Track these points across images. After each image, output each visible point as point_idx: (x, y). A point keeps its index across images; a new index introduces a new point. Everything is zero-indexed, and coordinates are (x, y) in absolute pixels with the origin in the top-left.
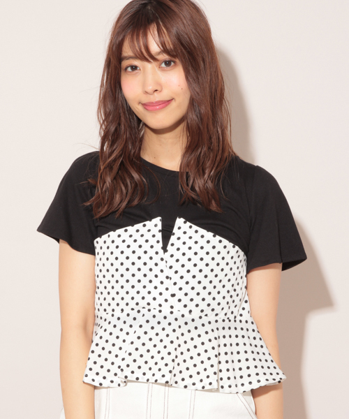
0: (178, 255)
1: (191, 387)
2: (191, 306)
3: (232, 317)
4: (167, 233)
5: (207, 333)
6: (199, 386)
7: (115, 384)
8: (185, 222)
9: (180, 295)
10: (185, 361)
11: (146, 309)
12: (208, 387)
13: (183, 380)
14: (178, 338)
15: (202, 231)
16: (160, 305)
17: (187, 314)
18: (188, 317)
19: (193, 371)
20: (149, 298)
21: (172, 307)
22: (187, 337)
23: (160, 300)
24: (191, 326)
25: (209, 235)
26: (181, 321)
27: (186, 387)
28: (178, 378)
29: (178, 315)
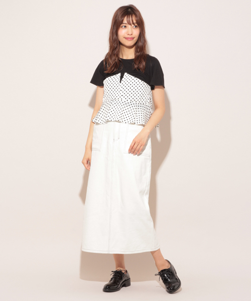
0: (124, 83)
1: (127, 123)
2: (128, 99)
3: (142, 103)
4: (122, 77)
5: (132, 107)
6: (129, 122)
8: (127, 74)
9: (124, 95)
11: (115, 100)
12: (132, 122)
13: (125, 120)
15: (131, 76)
16: (118, 99)
17: (126, 101)
19: (128, 118)
20: (115, 97)
21: (122, 99)
22: (126, 108)
23: (118, 97)
24: (128, 105)
25: (133, 77)
26: (124, 103)
28: (123, 120)
29: (123, 101)
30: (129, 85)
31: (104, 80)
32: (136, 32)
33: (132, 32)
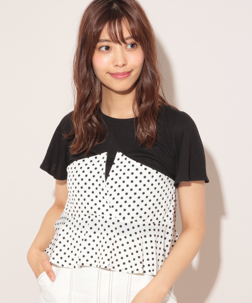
0: (116, 178)
1: (124, 271)
2: (124, 214)
3: (157, 222)
4: (110, 163)
5: (136, 233)
6: (130, 270)
7: (72, 266)
8: (122, 155)
9: (117, 206)
10: (120, 253)
11: (94, 216)
12: (135, 272)
13: (119, 266)
14: (114, 236)
15: (133, 162)
16: (103, 213)
17: (121, 220)
18: (122, 222)
19: (126, 260)
20: (95, 208)
21: (111, 215)
22: (122, 236)
23: (103, 210)
24: (125, 228)
25: (137, 165)
26: (117, 225)
27: (120, 271)
28: (115, 264)
29: (115, 220)
30: (124, 178)
31: (69, 164)
32: (135, 58)
33: (125, 60)
